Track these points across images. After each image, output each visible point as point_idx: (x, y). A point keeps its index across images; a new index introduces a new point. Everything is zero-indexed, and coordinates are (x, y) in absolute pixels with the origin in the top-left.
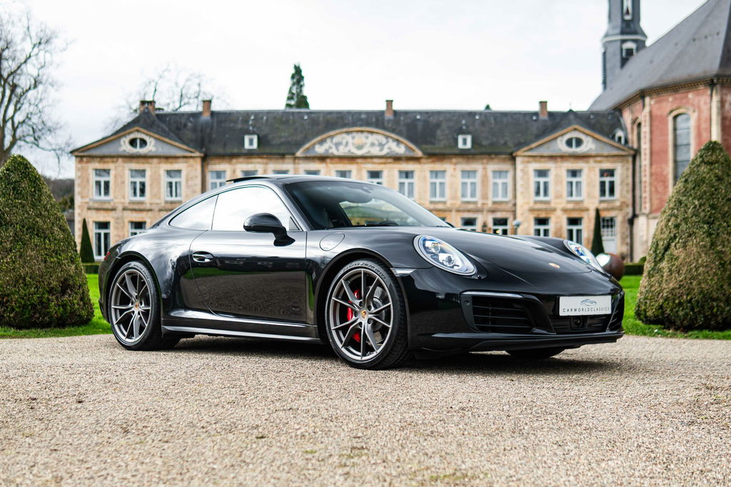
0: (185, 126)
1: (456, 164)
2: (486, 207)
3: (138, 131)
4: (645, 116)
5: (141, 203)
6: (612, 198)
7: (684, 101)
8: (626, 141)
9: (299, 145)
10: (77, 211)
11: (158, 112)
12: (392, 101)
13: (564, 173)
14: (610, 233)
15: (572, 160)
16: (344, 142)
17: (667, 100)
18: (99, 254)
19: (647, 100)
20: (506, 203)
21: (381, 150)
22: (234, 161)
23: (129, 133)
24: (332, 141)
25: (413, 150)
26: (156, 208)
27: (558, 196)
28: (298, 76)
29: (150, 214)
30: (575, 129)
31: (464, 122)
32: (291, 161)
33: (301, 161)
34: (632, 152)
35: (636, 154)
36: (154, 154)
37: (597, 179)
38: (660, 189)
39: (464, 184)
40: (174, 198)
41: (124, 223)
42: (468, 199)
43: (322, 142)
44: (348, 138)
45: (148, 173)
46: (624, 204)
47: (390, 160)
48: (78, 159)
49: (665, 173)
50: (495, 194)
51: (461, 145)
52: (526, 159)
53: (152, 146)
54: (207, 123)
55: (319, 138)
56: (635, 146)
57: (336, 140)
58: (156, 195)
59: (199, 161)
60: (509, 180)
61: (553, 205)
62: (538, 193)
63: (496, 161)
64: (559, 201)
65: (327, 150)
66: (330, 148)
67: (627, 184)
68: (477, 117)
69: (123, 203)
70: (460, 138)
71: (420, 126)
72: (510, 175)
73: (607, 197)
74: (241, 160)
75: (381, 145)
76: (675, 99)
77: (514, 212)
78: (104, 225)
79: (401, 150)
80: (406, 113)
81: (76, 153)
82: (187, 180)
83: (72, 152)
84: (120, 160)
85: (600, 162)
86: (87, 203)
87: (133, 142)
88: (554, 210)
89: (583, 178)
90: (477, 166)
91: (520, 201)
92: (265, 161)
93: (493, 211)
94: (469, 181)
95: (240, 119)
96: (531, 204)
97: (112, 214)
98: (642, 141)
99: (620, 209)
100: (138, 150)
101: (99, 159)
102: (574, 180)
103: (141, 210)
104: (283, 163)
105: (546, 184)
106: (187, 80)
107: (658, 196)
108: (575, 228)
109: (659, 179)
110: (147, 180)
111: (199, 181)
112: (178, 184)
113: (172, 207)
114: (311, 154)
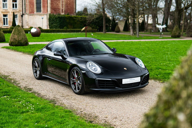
37: (12, 3)
38: (32, 6)
46: (19, 10)
49: (33, 2)
67: (20, 5)
73: (15, 8)
89: (7, 3)
99: (19, 12)
107: (31, 9)
108: (5, 18)
109: (31, 3)
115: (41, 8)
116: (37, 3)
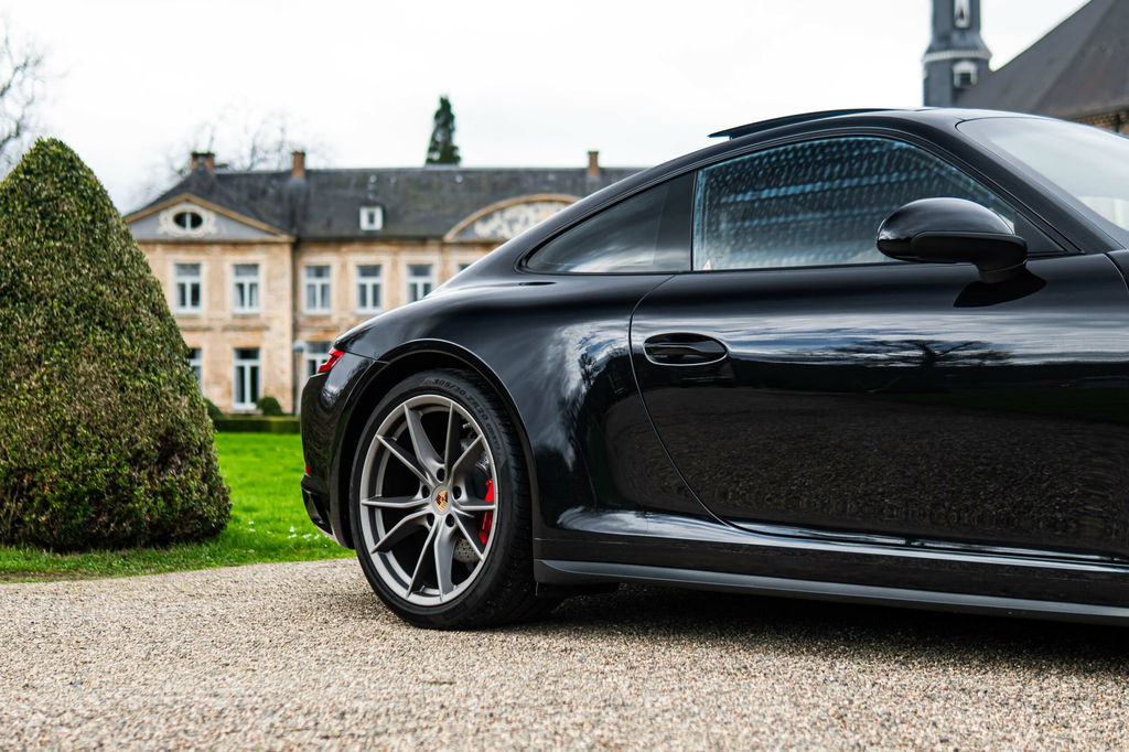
0: (264, 192)
3: (188, 201)
5: (194, 317)
9: (449, 224)
11: (219, 171)
12: (597, 153)
16: (522, 218)
22: (344, 249)
23: (174, 205)
24: (502, 217)
26: (218, 325)
28: (445, 116)
29: (208, 335)
32: (436, 248)
33: (452, 249)
36: (215, 238)
40: (247, 310)
43: (486, 218)
44: (529, 212)
45: (204, 269)
53: (211, 226)
54: (299, 189)
55: (482, 212)
57: (509, 214)
58: (219, 305)
59: (287, 249)
65: (494, 232)
66: (500, 227)
74: (356, 247)
82: (268, 281)
84: (160, 248)
87: (179, 220)
92: (394, 249)
95: (354, 181)
100: (189, 232)
103: (194, 330)
104: (424, 252)
110: (203, 280)
111: (287, 282)
112: (253, 286)
113: (243, 324)
114: (468, 238)
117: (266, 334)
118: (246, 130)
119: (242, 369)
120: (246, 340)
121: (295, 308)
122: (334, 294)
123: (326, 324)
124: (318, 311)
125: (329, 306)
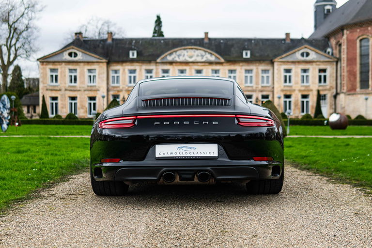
0: (98, 46)
1: (242, 66)
2: (258, 89)
3: (73, 48)
4: (344, 40)
5: (75, 87)
6: (325, 84)
7: (366, 31)
8: (332, 54)
9: (158, 56)
10: (41, 91)
11: (84, 39)
12: (208, 33)
13: (299, 71)
14: (324, 103)
15: (304, 63)
16: (182, 54)
17: (356, 31)
18: (53, 114)
19: (345, 31)
20: (269, 87)
21: (202, 58)
22: (124, 64)
23: (68, 49)
24: (176, 54)
25: (219, 59)
26: (82, 89)
27: (297, 83)
28: (159, 22)
29: (79, 92)
30: (306, 47)
31: (246, 44)
32: (154, 64)
33: (159, 64)
34: (336, 60)
35: (338, 60)
36: (82, 61)
37: (317, 74)
38: (352, 79)
39: (246, 77)
40: (92, 84)
41: (65, 97)
42: (249, 84)
43: (171, 54)
44: (185, 52)
45: (78, 71)
46: (331, 87)
47: (207, 64)
48: (41, 63)
49: (355, 70)
50: (263, 82)
51: (244, 56)
52: (279, 63)
53: (80, 56)
54: (110, 45)
55: (169, 52)
56: (338, 56)
57: (178, 53)
58: (83, 82)
59: (105, 64)
60: (270, 74)
61: (294, 88)
62: (285, 81)
63: (263, 64)
64: (297, 85)
65: (173, 59)
66: (175, 57)
67: (333, 77)
68: (253, 42)
69: (65, 87)
70: (244, 53)
71: (223, 46)
72: (271, 72)
73: (322, 83)
74: (128, 64)
75: (202, 56)
76: (361, 31)
77: (273, 92)
78: (55, 98)
79: (212, 58)
80: (215, 39)
81: (40, 60)
82: (99, 75)
83: (38, 60)
84: (63, 64)
85: (319, 65)
86: (46, 87)
87: (70, 55)
88: (294, 90)
89: (310, 74)
90: (253, 67)
91: (276, 85)
92: (140, 64)
93: (261, 91)
94: (249, 75)
95: (128, 42)
96: (282, 88)
97: (60, 92)
98: (342, 54)
99: (329, 90)
100: (73, 59)
101: (52, 63)
102: (305, 74)
103: (75, 91)
104: (150, 65)
105: (290, 77)
106: (103, 25)
107: (351, 83)
108: (305, 100)
109: (352, 73)
110: (78, 74)
111: (105, 75)
112: (94, 76)
113: (91, 89)
114: (165, 61)
115: (368, 81)
116: (361, 73)
117: (98, 92)
118: (97, 27)
119: (90, 104)
120: (92, 94)
121: (108, 84)
122: (121, 79)
123: (118, 89)
124: (116, 85)
125: (119, 83)
